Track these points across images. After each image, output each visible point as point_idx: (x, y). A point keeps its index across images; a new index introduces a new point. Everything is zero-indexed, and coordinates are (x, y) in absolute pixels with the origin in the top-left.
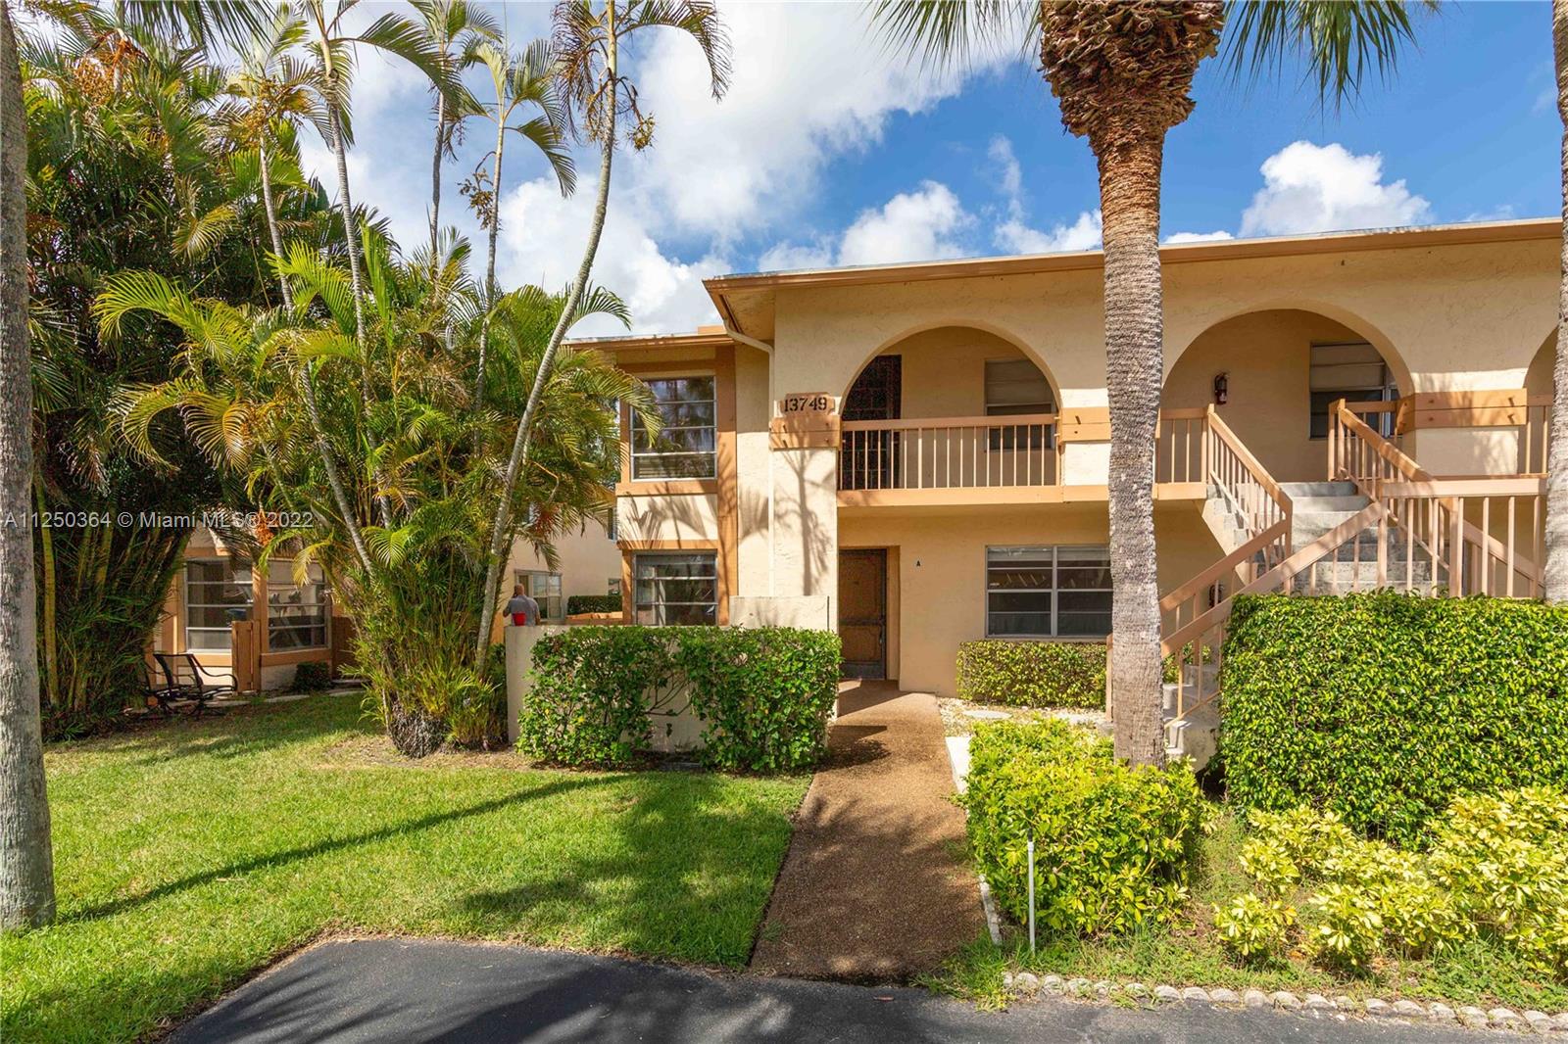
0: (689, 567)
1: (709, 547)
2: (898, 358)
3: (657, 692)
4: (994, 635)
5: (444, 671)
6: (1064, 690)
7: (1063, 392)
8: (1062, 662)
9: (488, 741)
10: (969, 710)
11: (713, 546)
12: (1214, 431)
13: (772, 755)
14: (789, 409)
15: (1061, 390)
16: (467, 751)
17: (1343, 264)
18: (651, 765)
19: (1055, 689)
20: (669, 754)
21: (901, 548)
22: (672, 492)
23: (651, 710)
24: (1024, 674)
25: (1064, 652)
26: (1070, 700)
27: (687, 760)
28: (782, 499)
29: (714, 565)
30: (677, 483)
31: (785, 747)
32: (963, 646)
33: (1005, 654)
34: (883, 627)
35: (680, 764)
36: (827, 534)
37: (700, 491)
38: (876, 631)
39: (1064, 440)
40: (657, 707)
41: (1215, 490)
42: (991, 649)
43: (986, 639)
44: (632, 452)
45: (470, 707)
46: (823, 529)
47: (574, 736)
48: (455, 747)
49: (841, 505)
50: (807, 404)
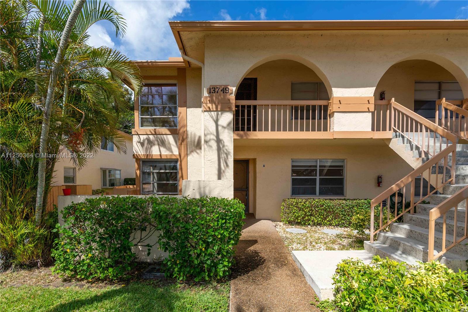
0: (165, 166)
1: (174, 157)
2: (256, 79)
3: (141, 233)
4: (294, 195)
5: (10, 223)
6: (325, 219)
7: (334, 89)
8: (325, 207)
9: (42, 263)
10: (287, 228)
11: (176, 157)
12: (395, 109)
13: (206, 272)
14: (211, 92)
15: (333, 89)
16: (28, 268)
17: (447, 40)
18: (137, 275)
19: (322, 218)
20: (150, 264)
21: (257, 159)
22: (157, 133)
23: (138, 243)
24: (310, 212)
25: (326, 203)
26: (328, 223)
27: (158, 271)
28: (208, 134)
29: (177, 165)
30: (160, 130)
31: (214, 268)
32: (284, 201)
33: (302, 204)
34: (247, 192)
35: (153, 274)
36: (229, 151)
37: (170, 133)
38: (244, 193)
39: (334, 111)
40: (141, 241)
41: (395, 135)
42: (296, 202)
43: (293, 197)
44: (140, 115)
45: (29, 244)
46: (227, 148)
47: (87, 265)
48: (21, 266)
49: (235, 138)
50: (220, 90)
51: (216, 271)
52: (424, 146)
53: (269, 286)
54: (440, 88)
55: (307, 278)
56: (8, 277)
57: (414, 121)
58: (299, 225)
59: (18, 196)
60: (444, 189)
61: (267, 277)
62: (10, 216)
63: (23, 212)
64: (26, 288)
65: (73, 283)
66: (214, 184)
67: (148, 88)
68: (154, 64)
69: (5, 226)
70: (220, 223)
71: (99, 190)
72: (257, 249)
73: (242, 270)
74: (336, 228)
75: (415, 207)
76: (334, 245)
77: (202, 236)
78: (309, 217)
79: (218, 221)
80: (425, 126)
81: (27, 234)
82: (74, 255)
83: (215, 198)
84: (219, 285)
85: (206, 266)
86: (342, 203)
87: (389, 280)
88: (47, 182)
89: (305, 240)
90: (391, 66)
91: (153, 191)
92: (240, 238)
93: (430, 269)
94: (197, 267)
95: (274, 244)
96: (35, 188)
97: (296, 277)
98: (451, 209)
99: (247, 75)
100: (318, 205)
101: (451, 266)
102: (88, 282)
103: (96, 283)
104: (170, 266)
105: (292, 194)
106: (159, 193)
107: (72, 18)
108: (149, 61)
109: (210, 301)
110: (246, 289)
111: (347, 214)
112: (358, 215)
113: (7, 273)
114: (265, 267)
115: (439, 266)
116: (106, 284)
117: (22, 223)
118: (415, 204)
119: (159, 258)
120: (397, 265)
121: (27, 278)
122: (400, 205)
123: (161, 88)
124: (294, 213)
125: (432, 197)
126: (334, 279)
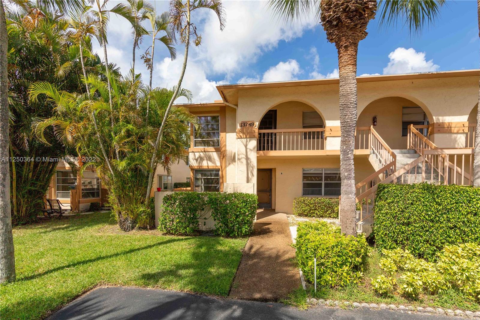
0: (211, 174)
1: (217, 168)
2: (276, 111)
3: (201, 212)
8: (325, 204)
9: (150, 227)
10: (296, 218)
12: (373, 134)
13: (236, 232)
14: (242, 126)
15: (326, 120)
16: (143, 230)
17: (412, 83)
19: (323, 212)
21: (276, 169)
22: (206, 151)
23: (199, 217)
24: (314, 207)
25: (326, 201)
28: (240, 154)
29: (219, 173)
30: (207, 149)
31: (240, 229)
32: (296, 199)
33: (308, 201)
34: (271, 193)
35: (208, 234)
36: (254, 165)
37: (215, 151)
38: (268, 194)
39: (327, 136)
40: (201, 216)
41: (373, 152)
42: (304, 200)
44: (194, 139)
45: (144, 216)
46: (252, 163)
48: (139, 228)
49: (258, 155)
50: (248, 124)
51: (241, 231)
58: (306, 216)
70: (243, 205)
72: (270, 227)
78: (314, 211)
81: (143, 211)
84: (243, 238)
85: (236, 228)
94: (232, 228)
100: (320, 202)
105: (303, 195)
110: (257, 240)
113: (133, 231)
117: (140, 205)
124: (302, 207)
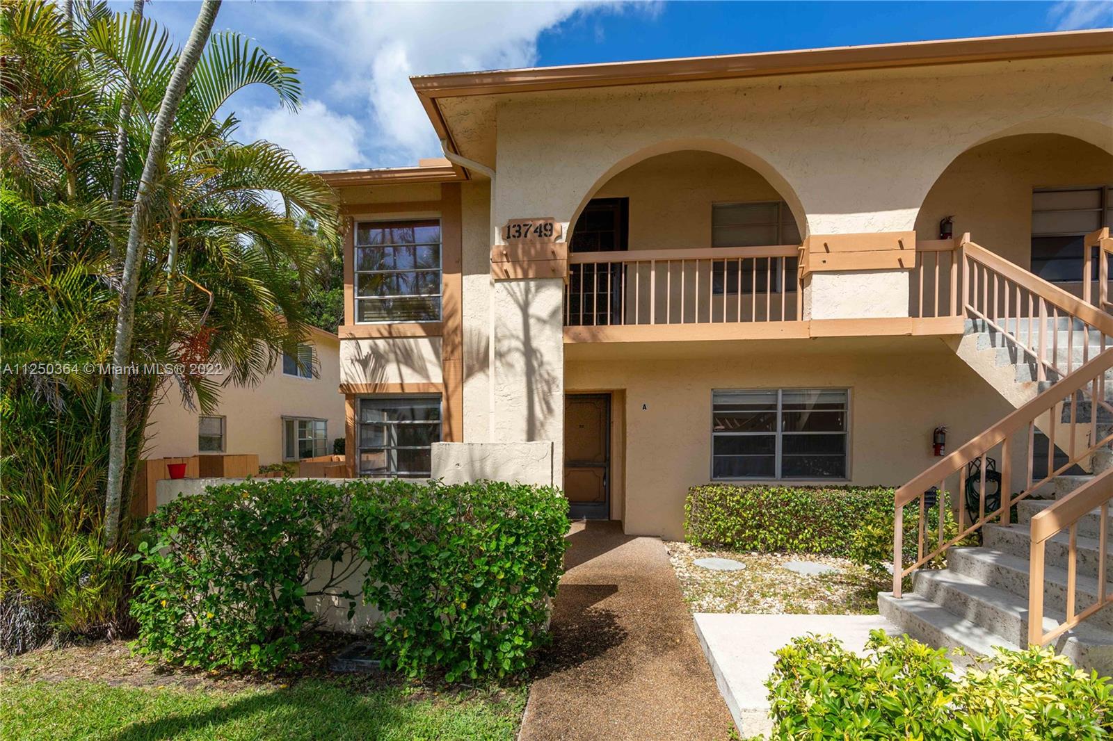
0: (412, 410)
1: (432, 390)
2: (624, 202)
3: (333, 566)
4: (718, 478)
5: (50, 541)
6: (796, 535)
7: (810, 218)
8: (795, 507)
9: (117, 629)
10: (698, 557)
11: (438, 389)
12: (972, 261)
13: (474, 661)
14: (511, 235)
15: (808, 216)
16: (87, 642)
17: (1112, 78)
18: (322, 662)
19: (786, 534)
20: (355, 638)
21: (627, 392)
22: (395, 335)
23: (324, 589)
24: (755, 520)
25: (796, 497)
26: (801, 546)
27: (369, 654)
28: (505, 337)
29: (439, 409)
30: (400, 326)
31: (490, 651)
32: (692, 491)
33: (735, 499)
34: (607, 470)
35: (357, 662)
36: (554, 374)
37: (424, 334)
38: (600, 473)
39: (811, 269)
40: (331, 584)
41: (971, 325)
42: (722, 494)
43: (714, 483)
44: (356, 294)
45: (89, 586)
46: (548, 368)
47: (204, 636)
48: (71, 637)
49: (568, 341)
50: (532, 229)
51: (495, 659)
52: (1044, 354)
53: (621, 698)
54: (1102, 202)
55: (719, 682)
56: (42, 661)
57: (1018, 289)
58: (729, 550)
59: (67, 482)
60: (1094, 461)
61: (622, 676)
62: (49, 526)
63: (77, 516)
64: (73, 685)
65: (176, 676)
66: (505, 452)
67: (384, 232)
68: (384, 176)
69: (38, 547)
70: (504, 543)
71: (277, 466)
72: (614, 607)
73: (565, 657)
74: (823, 560)
75: (1014, 508)
76: (807, 600)
77: (460, 575)
78: (755, 531)
79: (498, 539)
80: (1045, 300)
81: (86, 565)
82: (176, 613)
83: (502, 484)
84: (504, 693)
85: (471, 646)
86: (838, 498)
87: (892, 694)
88: (130, 449)
89: (737, 587)
90: (960, 153)
91: (388, 469)
92: (558, 579)
93: (1022, 668)
94: (452, 648)
95: (656, 595)
96: (104, 462)
97: (694, 678)
98: (1093, 512)
99: (598, 192)
100: (776, 501)
101: (1090, 660)
102: (210, 676)
103: (227, 678)
104: (390, 643)
105: (715, 476)
106: (402, 473)
107: (177, 82)
108: (374, 170)
109: (472, 730)
110: (563, 705)
111: (850, 525)
112: (870, 528)
113: (42, 650)
114: (622, 653)
115: (1048, 660)
116: (248, 681)
117: (74, 541)
118: (1013, 497)
119: (378, 623)
120: (928, 655)
121: (82, 664)
122: (995, 502)
123: (413, 231)
124: (716, 520)
125: (1060, 483)
126: (769, 685)
